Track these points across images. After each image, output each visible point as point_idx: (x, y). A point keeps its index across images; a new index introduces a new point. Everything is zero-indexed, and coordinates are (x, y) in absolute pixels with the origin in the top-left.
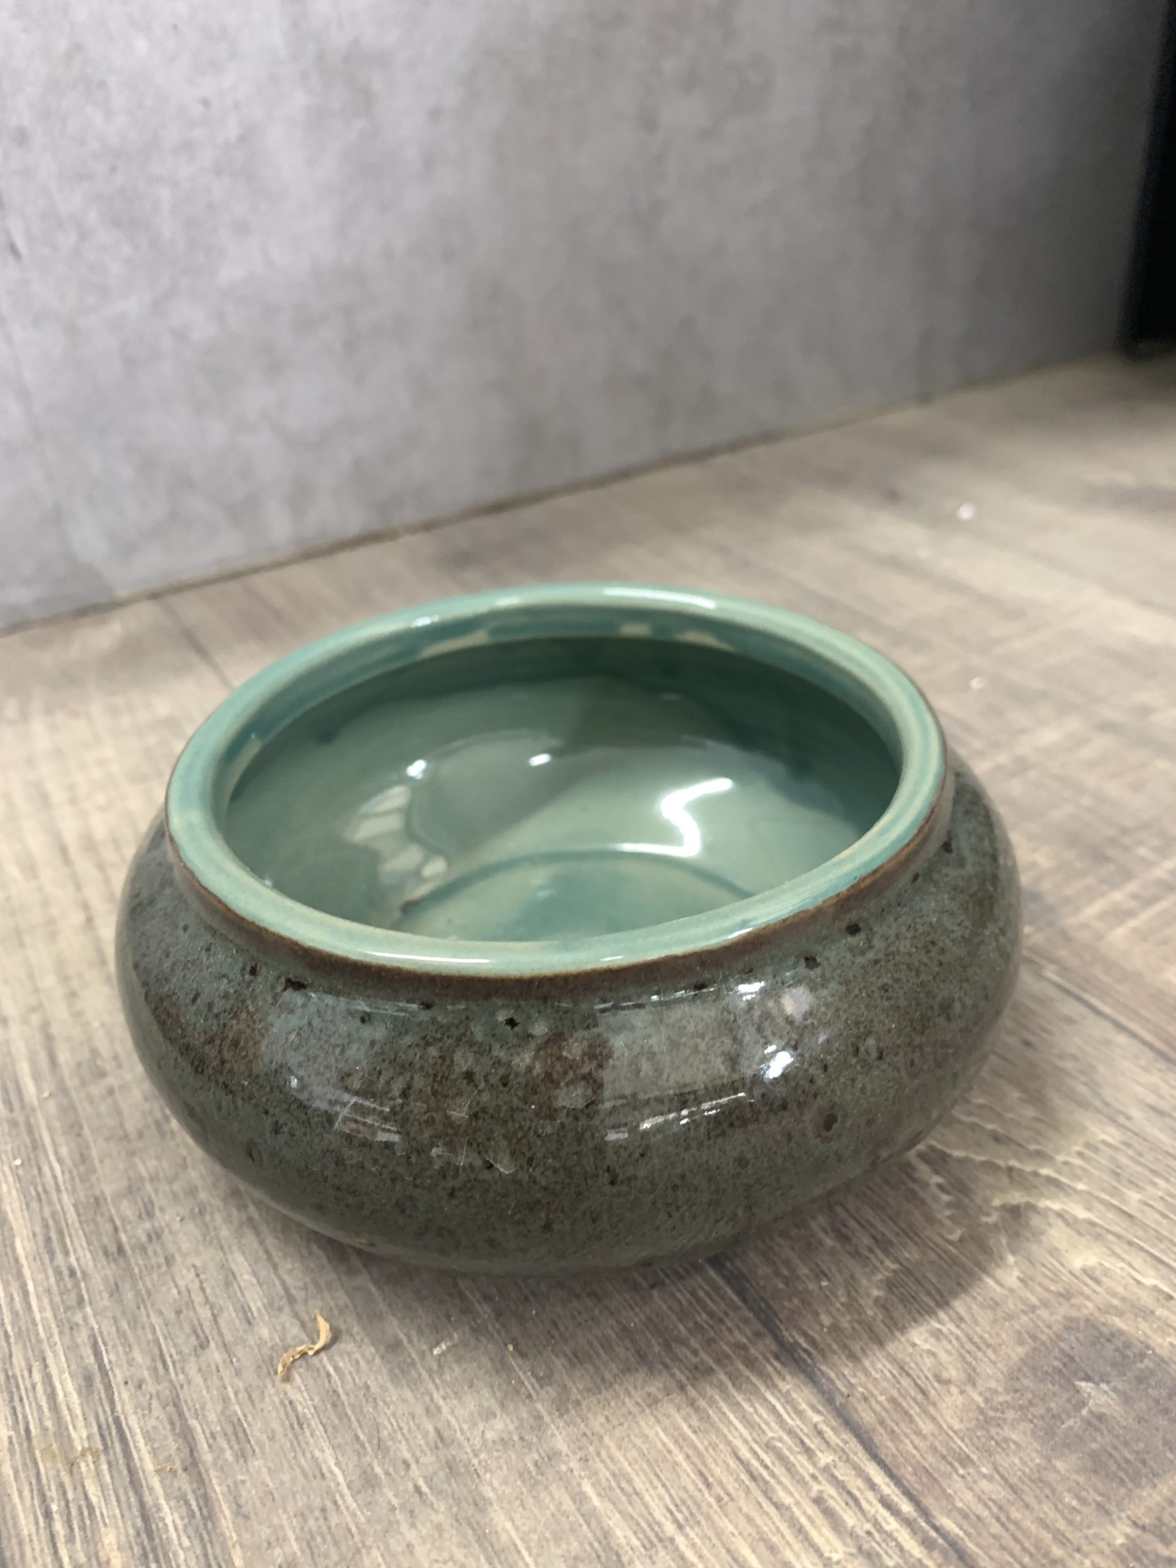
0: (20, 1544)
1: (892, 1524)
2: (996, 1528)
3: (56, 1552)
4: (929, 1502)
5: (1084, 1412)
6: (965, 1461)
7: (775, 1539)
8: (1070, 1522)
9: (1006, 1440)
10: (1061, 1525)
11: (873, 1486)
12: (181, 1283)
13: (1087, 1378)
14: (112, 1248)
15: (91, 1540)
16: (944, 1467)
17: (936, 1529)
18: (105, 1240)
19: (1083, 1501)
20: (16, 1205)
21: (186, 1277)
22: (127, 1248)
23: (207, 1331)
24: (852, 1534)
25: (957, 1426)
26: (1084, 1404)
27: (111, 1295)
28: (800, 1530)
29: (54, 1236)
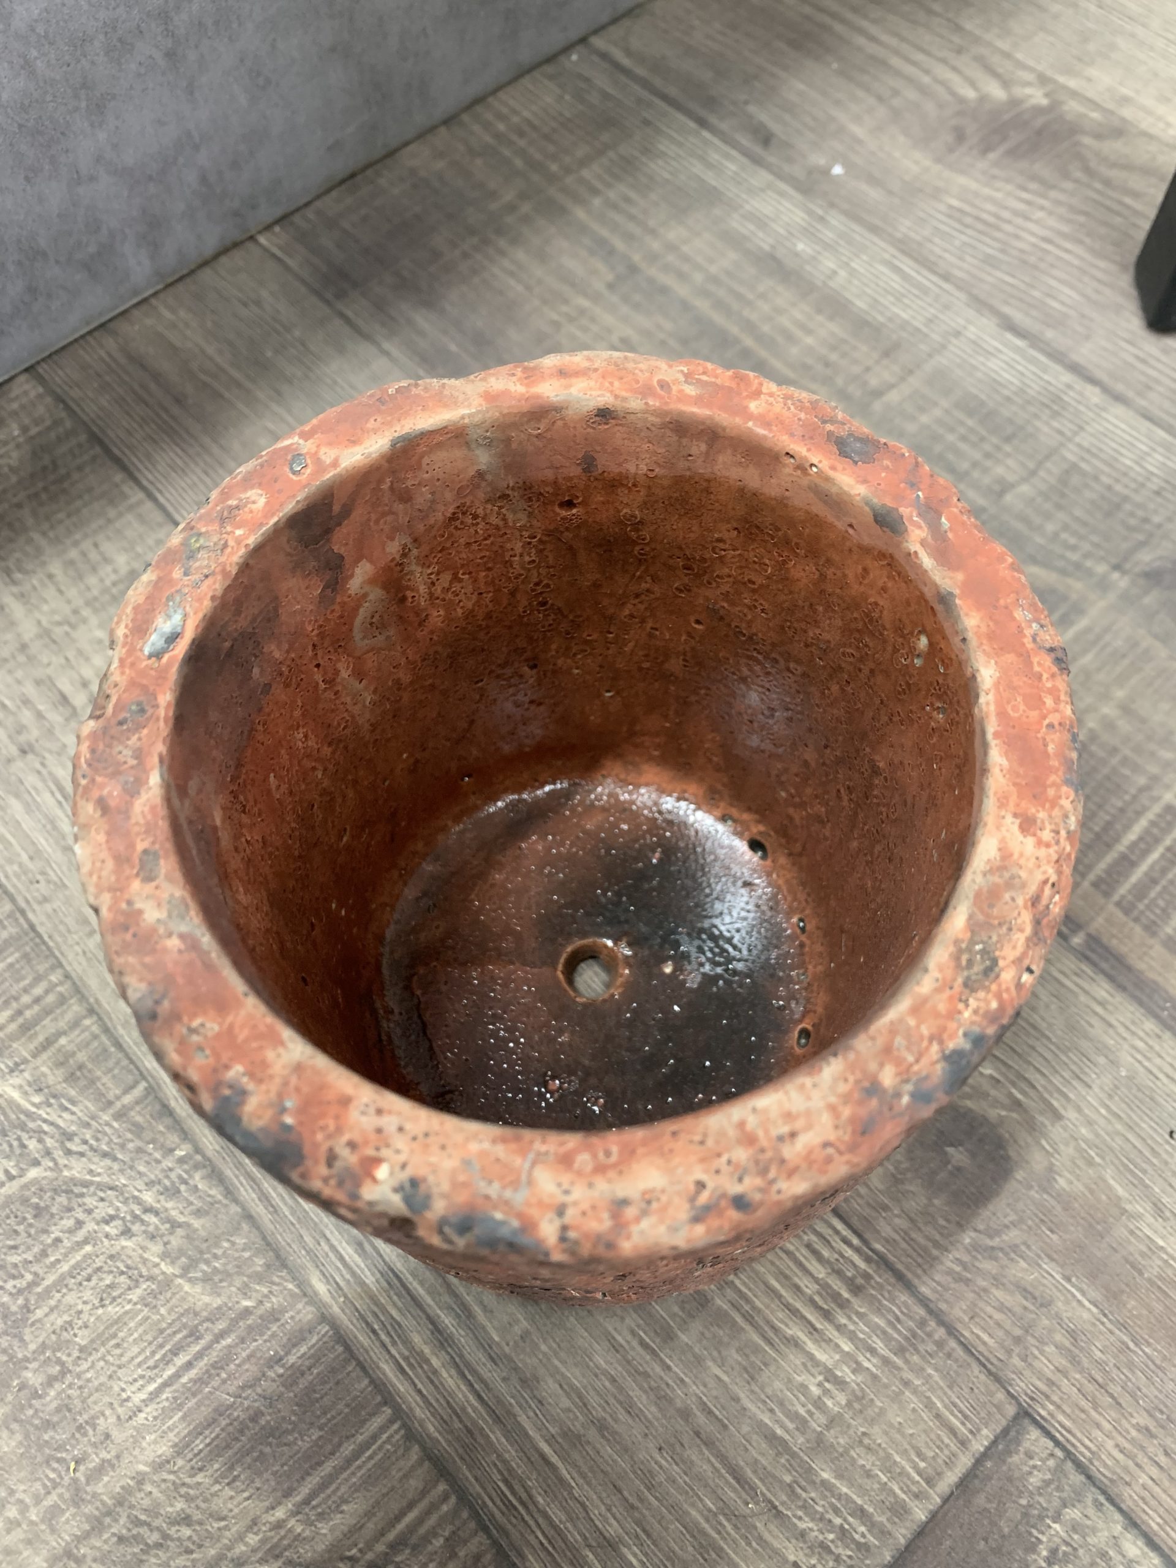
0: (367, 1352)
1: (849, 1252)
2: (904, 1245)
3: (389, 1352)
4: (868, 1236)
5: (950, 1167)
6: (886, 1208)
7: (787, 1272)
8: (941, 1234)
9: (908, 1191)
10: (938, 1237)
11: (837, 1232)
13: (952, 1145)
15: (407, 1342)
16: (874, 1214)
17: (873, 1250)
19: (948, 1221)
24: (828, 1262)
25: (881, 1187)
26: (948, 1162)
28: (800, 1265)
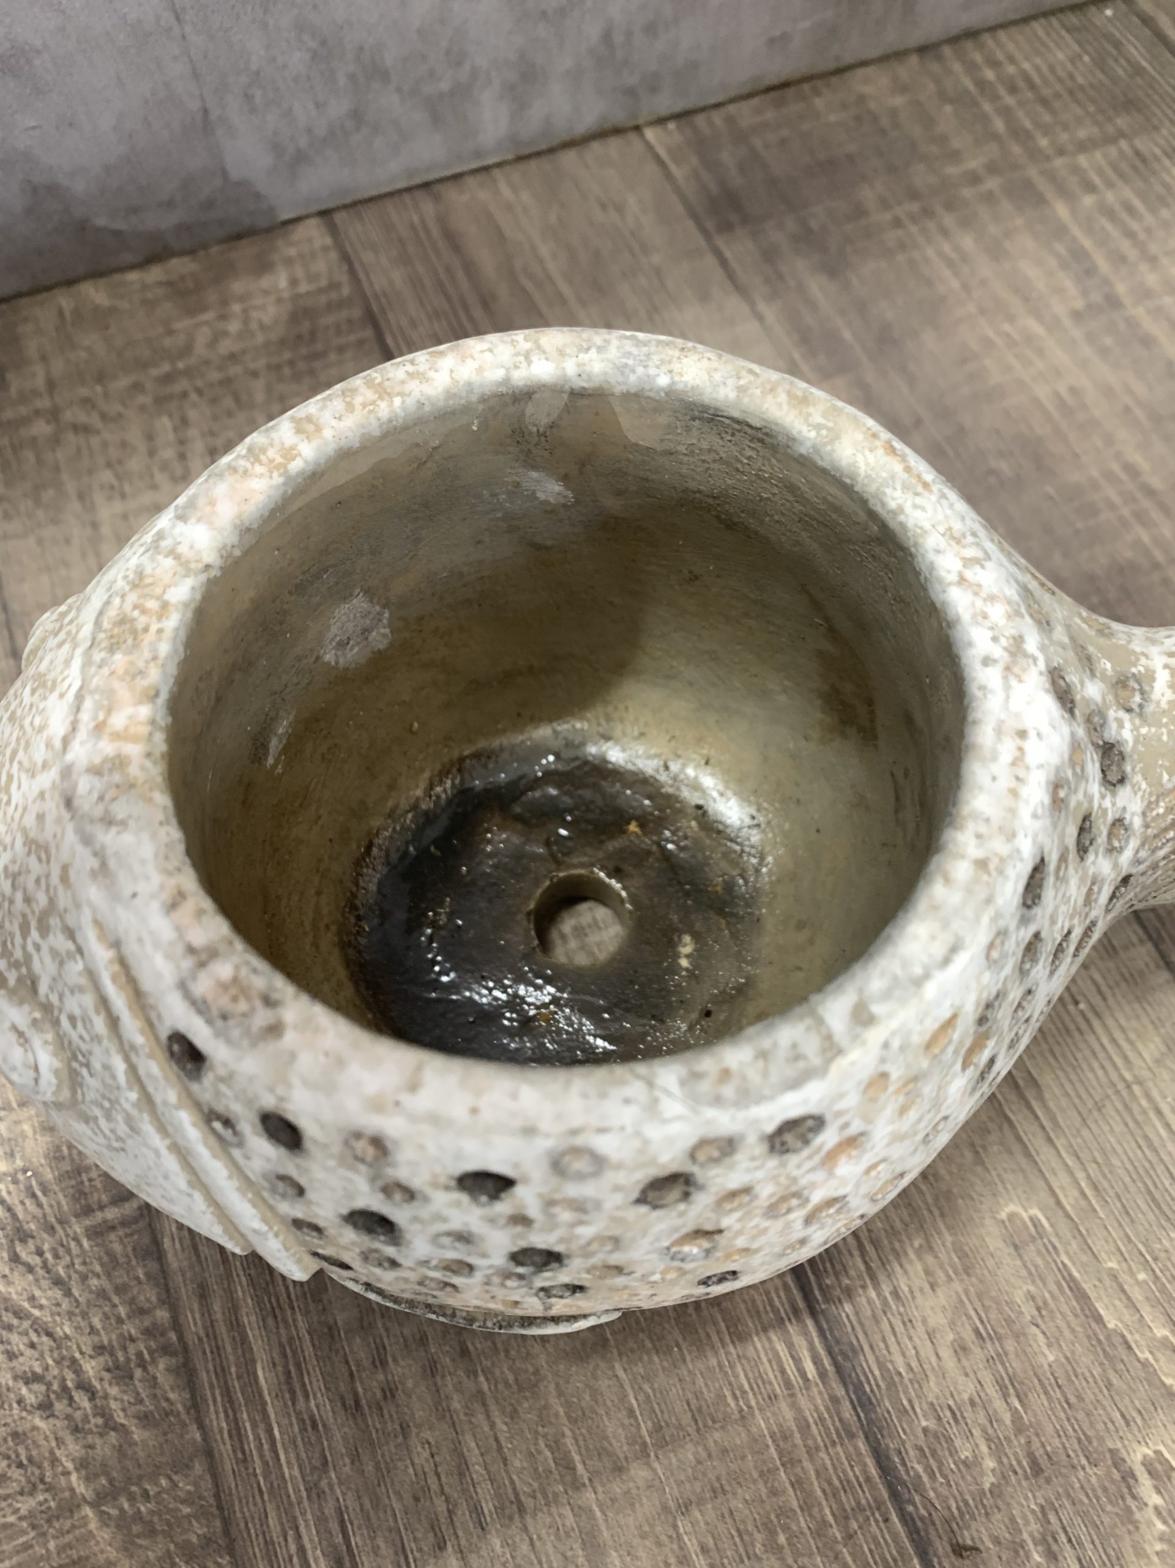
12: (417, 1461)
14: (350, 1402)
18: (342, 1388)
20: (253, 1318)
21: (421, 1455)
22: (364, 1402)
23: (444, 1528)
27: (352, 1463)
29: (292, 1368)
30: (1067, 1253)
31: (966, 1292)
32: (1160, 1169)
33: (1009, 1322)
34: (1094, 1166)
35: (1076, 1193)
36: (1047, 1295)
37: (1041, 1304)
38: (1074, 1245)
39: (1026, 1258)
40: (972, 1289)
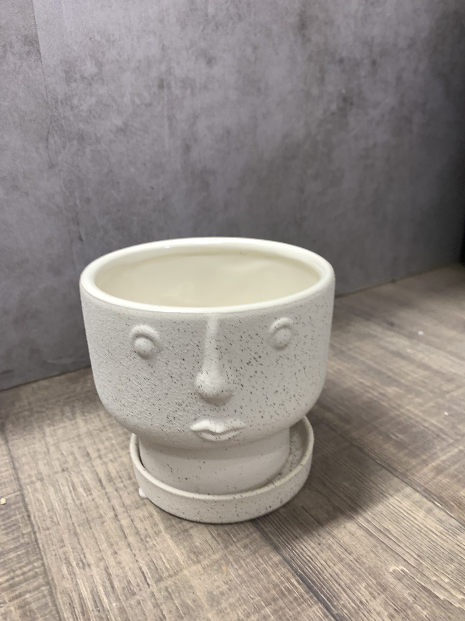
30: (418, 579)
31: (387, 597)
32: (439, 547)
33: (406, 604)
34: (416, 550)
35: (413, 559)
36: (416, 593)
37: (415, 596)
38: (419, 576)
39: (404, 582)
40: (388, 596)
